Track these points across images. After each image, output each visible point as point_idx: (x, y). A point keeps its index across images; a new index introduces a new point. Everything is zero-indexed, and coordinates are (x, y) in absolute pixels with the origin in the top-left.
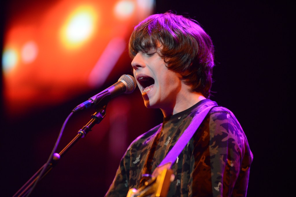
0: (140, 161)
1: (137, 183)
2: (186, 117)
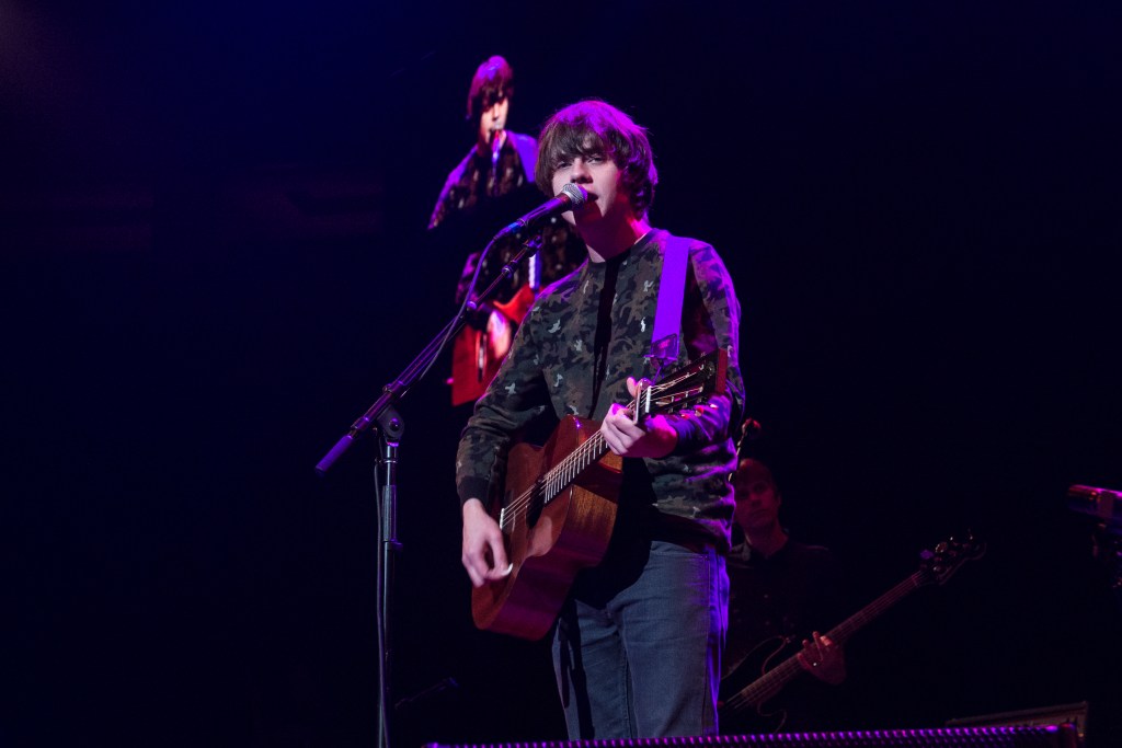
0: (561, 329)
1: (560, 361)
2: (638, 260)
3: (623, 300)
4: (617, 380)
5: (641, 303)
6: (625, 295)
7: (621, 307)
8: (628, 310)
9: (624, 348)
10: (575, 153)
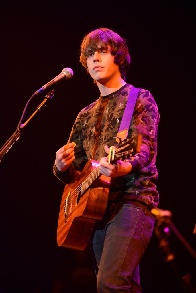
0: (87, 124)
1: (88, 137)
2: (118, 95)
3: (111, 110)
4: (106, 142)
5: (118, 111)
6: (112, 108)
7: (110, 113)
8: (112, 114)
9: (110, 129)
10: (95, 50)
